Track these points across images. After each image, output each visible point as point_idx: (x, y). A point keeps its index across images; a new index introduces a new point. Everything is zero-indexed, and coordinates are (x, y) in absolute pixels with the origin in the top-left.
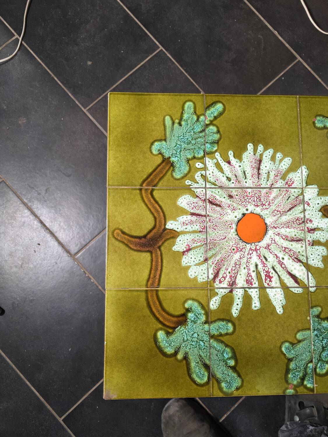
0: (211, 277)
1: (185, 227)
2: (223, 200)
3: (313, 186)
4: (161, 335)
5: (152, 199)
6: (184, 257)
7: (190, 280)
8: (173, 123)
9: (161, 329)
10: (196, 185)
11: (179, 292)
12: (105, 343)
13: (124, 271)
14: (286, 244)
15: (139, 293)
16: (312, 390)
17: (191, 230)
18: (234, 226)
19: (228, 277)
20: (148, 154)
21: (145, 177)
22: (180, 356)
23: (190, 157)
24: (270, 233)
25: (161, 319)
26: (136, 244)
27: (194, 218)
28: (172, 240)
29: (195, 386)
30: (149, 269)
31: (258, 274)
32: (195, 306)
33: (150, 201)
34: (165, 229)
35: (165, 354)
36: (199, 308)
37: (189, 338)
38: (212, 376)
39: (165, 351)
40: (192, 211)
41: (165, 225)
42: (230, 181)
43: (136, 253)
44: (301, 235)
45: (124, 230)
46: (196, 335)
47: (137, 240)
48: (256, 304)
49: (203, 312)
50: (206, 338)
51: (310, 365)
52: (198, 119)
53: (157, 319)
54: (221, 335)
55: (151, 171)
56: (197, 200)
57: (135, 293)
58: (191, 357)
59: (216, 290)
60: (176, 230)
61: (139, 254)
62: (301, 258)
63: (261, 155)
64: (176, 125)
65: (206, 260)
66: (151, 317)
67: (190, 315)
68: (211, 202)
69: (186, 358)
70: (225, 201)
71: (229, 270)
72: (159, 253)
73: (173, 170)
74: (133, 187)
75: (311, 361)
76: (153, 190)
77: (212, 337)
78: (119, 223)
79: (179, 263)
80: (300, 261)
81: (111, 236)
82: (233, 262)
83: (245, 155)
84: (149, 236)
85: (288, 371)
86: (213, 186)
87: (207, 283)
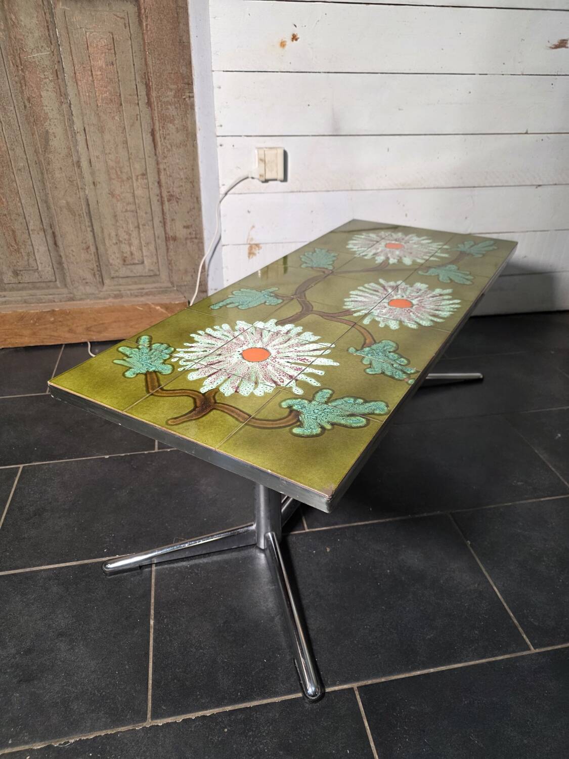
0: (274, 385)
1: (215, 383)
2: (217, 359)
3: (256, 323)
4: (296, 430)
5: (168, 392)
6: (240, 392)
7: (263, 397)
8: (124, 360)
9: (292, 429)
10: (188, 367)
11: (268, 406)
12: (269, 471)
13: (213, 431)
14: (285, 345)
15: (243, 429)
16: (417, 372)
17: (222, 381)
18: (244, 361)
19: (283, 377)
20: (129, 380)
21: (145, 389)
22: (328, 427)
23: (162, 361)
24: (269, 348)
25: (281, 425)
26: (196, 415)
27: (214, 376)
28: (217, 394)
29: (366, 428)
30: (228, 416)
31: (295, 363)
32: (290, 402)
33: (168, 393)
34: (204, 394)
35: (317, 435)
36: (294, 401)
37: (315, 415)
38: (363, 415)
39: (315, 434)
40: (207, 375)
41: (200, 393)
42: (206, 351)
43: (204, 418)
44: (287, 338)
45: (174, 417)
46: (316, 411)
47: (194, 412)
48: (320, 373)
49: (299, 400)
50: (325, 406)
51: (395, 366)
52: (139, 349)
53: (280, 427)
54: (329, 398)
55: (144, 384)
56: (200, 370)
57: (241, 432)
58: (335, 421)
59: (288, 386)
60: (212, 388)
61: (207, 416)
62: (304, 343)
63: (206, 333)
64: (128, 360)
65: (256, 383)
66: (274, 430)
67: (295, 407)
68: (210, 365)
69: (333, 424)
70: (220, 358)
71: (277, 375)
72: (220, 405)
73: (160, 373)
74: (144, 398)
75: (392, 365)
76: (162, 389)
77: (326, 403)
78: (165, 417)
79: (243, 397)
80: (305, 344)
81: (169, 427)
82: (273, 371)
83: (196, 339)
84: (198, 404)
85: (392, 377)
86: (200, 359)
87: (277, 388)
